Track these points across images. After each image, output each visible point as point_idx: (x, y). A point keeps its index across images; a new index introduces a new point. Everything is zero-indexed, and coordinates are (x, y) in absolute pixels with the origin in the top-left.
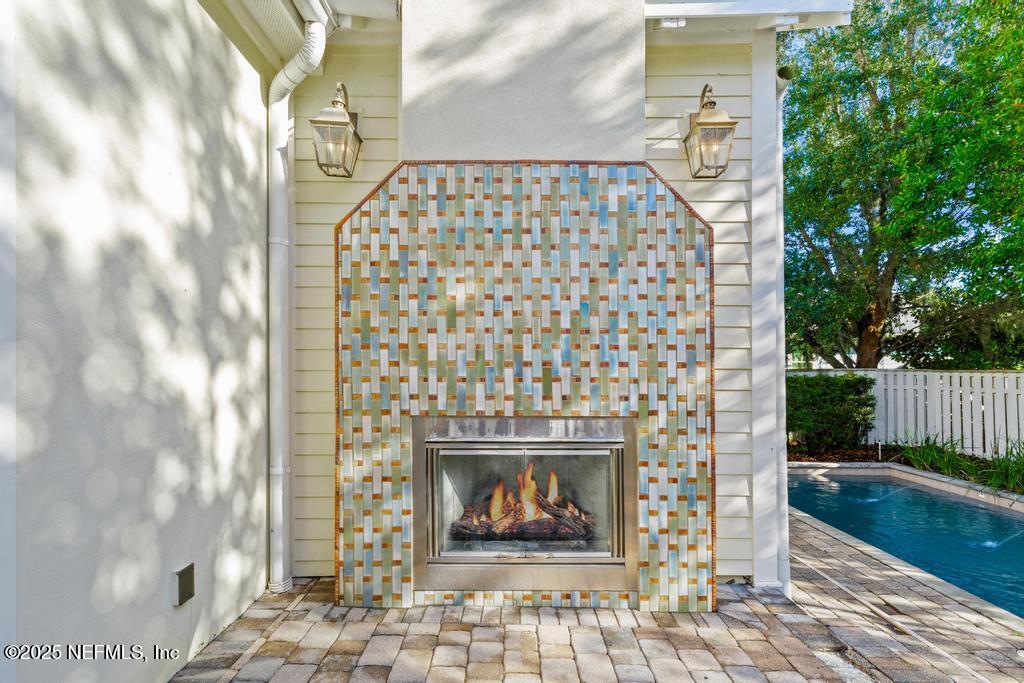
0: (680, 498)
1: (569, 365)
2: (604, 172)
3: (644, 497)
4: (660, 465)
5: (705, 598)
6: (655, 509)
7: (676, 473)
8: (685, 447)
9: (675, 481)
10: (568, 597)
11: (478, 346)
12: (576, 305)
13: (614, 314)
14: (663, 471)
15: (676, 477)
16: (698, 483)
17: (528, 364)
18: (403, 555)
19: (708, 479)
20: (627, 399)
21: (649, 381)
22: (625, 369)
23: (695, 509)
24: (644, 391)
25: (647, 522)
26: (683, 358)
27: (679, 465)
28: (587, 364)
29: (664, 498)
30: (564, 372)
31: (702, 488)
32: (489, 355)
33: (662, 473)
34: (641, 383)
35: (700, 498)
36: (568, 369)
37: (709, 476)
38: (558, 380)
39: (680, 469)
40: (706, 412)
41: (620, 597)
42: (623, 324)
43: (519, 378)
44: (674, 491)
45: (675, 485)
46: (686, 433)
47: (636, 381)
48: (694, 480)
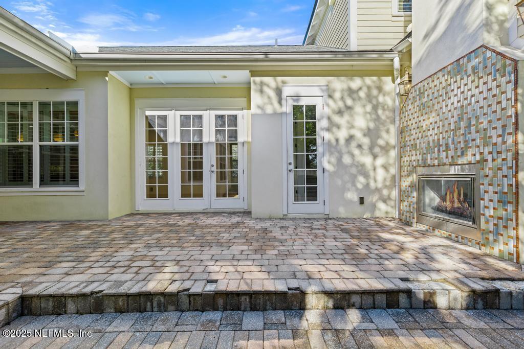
0: (499, 201)
1: (454, 144)
2: (465, 59)
3: (483, 199)
4: (489, 185)
5: (513, 254)
6: (487, 205)
7: (498, 189)
8: (501, 176)
9: (496, 193)
10: (457, 237)
11: (428, 142)
12: (456, 118)
13: (470, 119)
14: (491, 187)
15: (497, 191)
16: (508, 194)
17: (441, 145)
18: (413, 210)
19: (513, 193)
20: (475, 155)
21: (484, 146)
22: (474, 142)
23: (506, 208)
24: (482, 151)
25: (484, 211)
26: (500, 132)
27: (499, 185)
28: (460, 142)
29: (491, 201)
30: (452, 146)
31: (511, 198)
32: (431, 144)
33: (491, 189)
34: (481, 148)
35: (509, 202)
36: (453, 145)
37: (514, 191)
38: (450, 150)
39: (499, 187)
40: (512, 158)
41: (476, 243)
42: (473, 122)
43: (439, 151)
44: (496, 198)
45: (496, 195)
46: (502, 170)
47: (478, 147)
48: (506, 193)
